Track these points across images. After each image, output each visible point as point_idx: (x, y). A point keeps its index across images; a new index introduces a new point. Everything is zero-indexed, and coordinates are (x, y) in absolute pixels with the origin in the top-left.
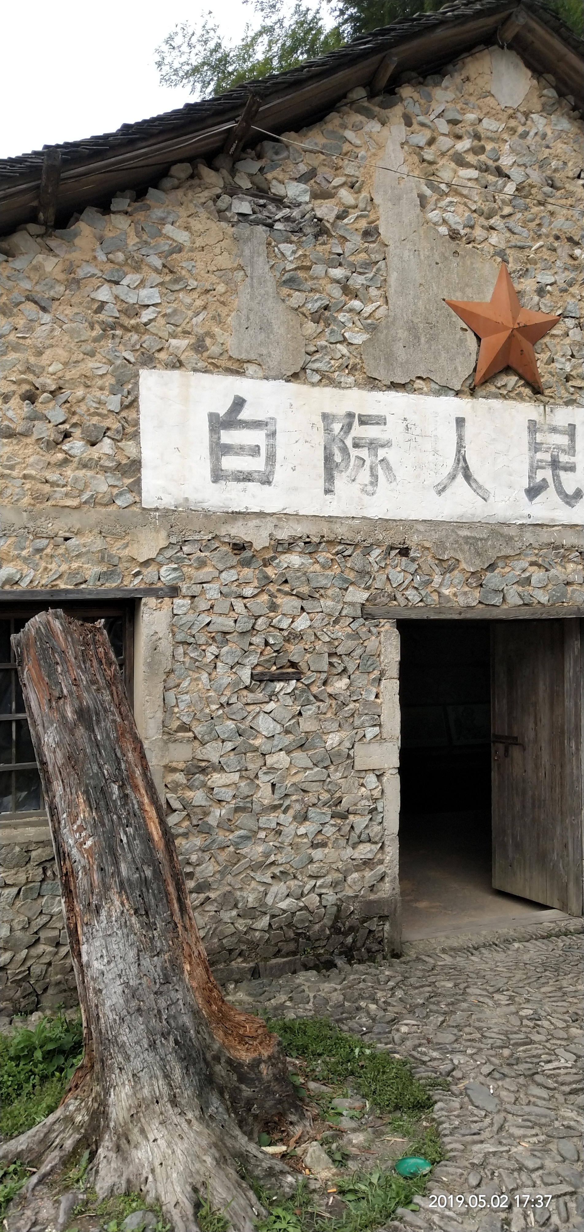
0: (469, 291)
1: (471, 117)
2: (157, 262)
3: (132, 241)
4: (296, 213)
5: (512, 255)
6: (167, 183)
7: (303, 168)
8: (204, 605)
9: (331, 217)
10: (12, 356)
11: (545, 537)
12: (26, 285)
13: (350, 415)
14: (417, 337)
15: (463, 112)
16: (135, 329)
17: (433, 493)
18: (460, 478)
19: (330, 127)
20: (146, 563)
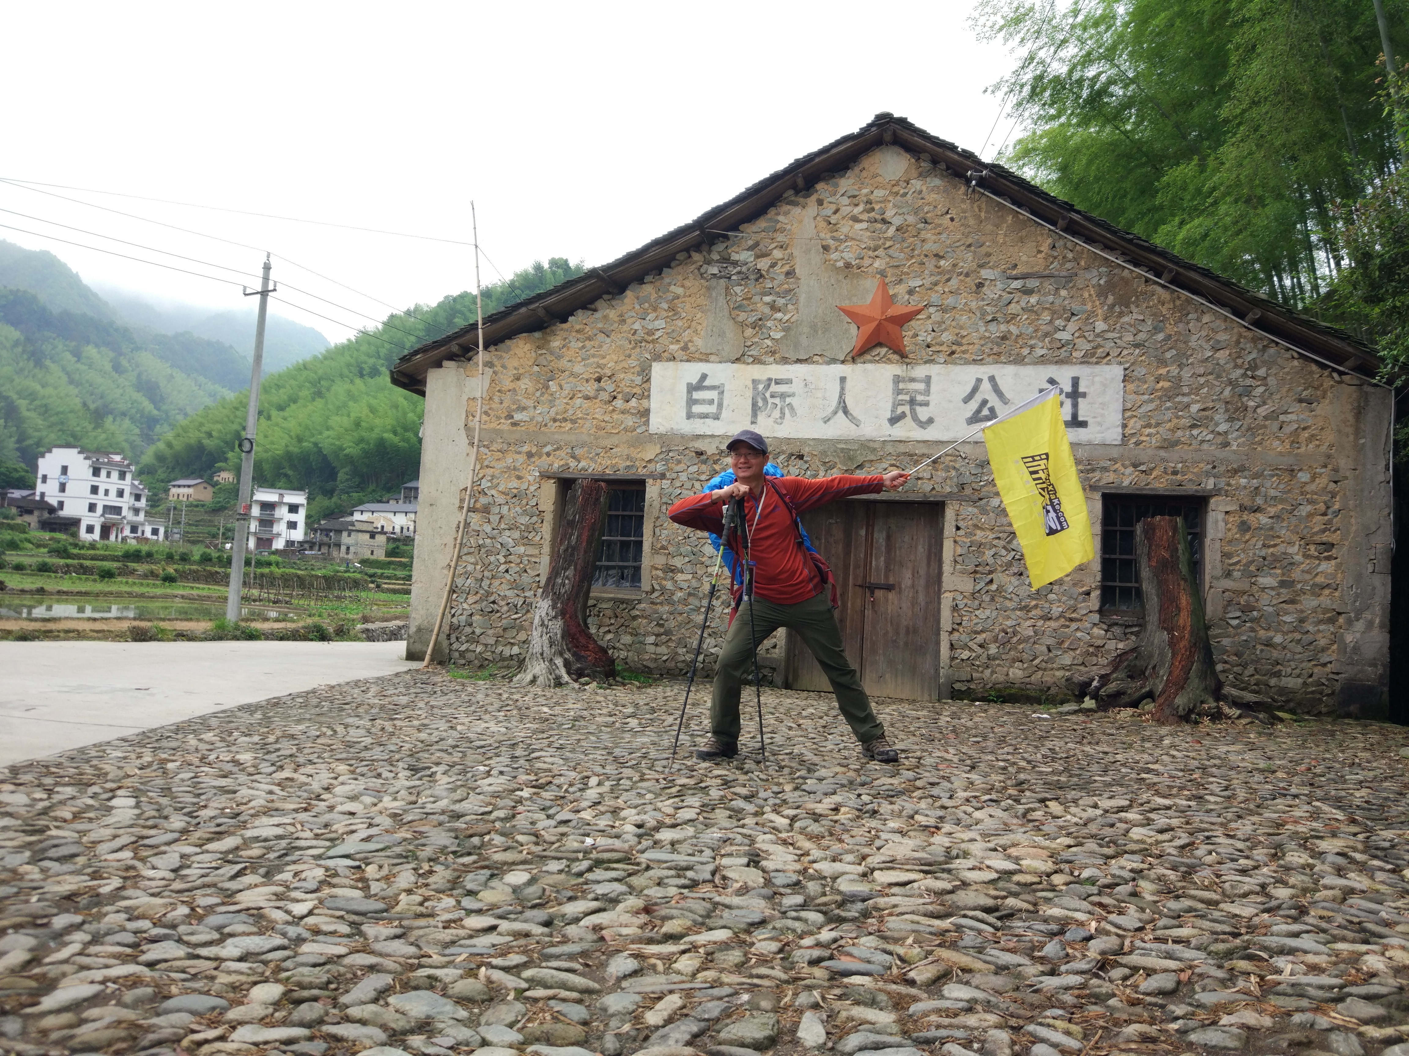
0: (855, 299)
1: (865, 191)
2: (665, 306)
3: (654, 296)
4: (744, 269)
5: (890, 272)
6: (673, 264)
7: (750, 243)
8: (678, 484)
9: (766, 268)
10: (592, 360)
11: (902, 448)
12: (600, 325)
13: (770, 380)
14: (816, 332)
15: (860, 189)
16: (653, 341)
17: (821, 422)
18: (840, 413)
19: (769, 216)
20: (650, 461)
